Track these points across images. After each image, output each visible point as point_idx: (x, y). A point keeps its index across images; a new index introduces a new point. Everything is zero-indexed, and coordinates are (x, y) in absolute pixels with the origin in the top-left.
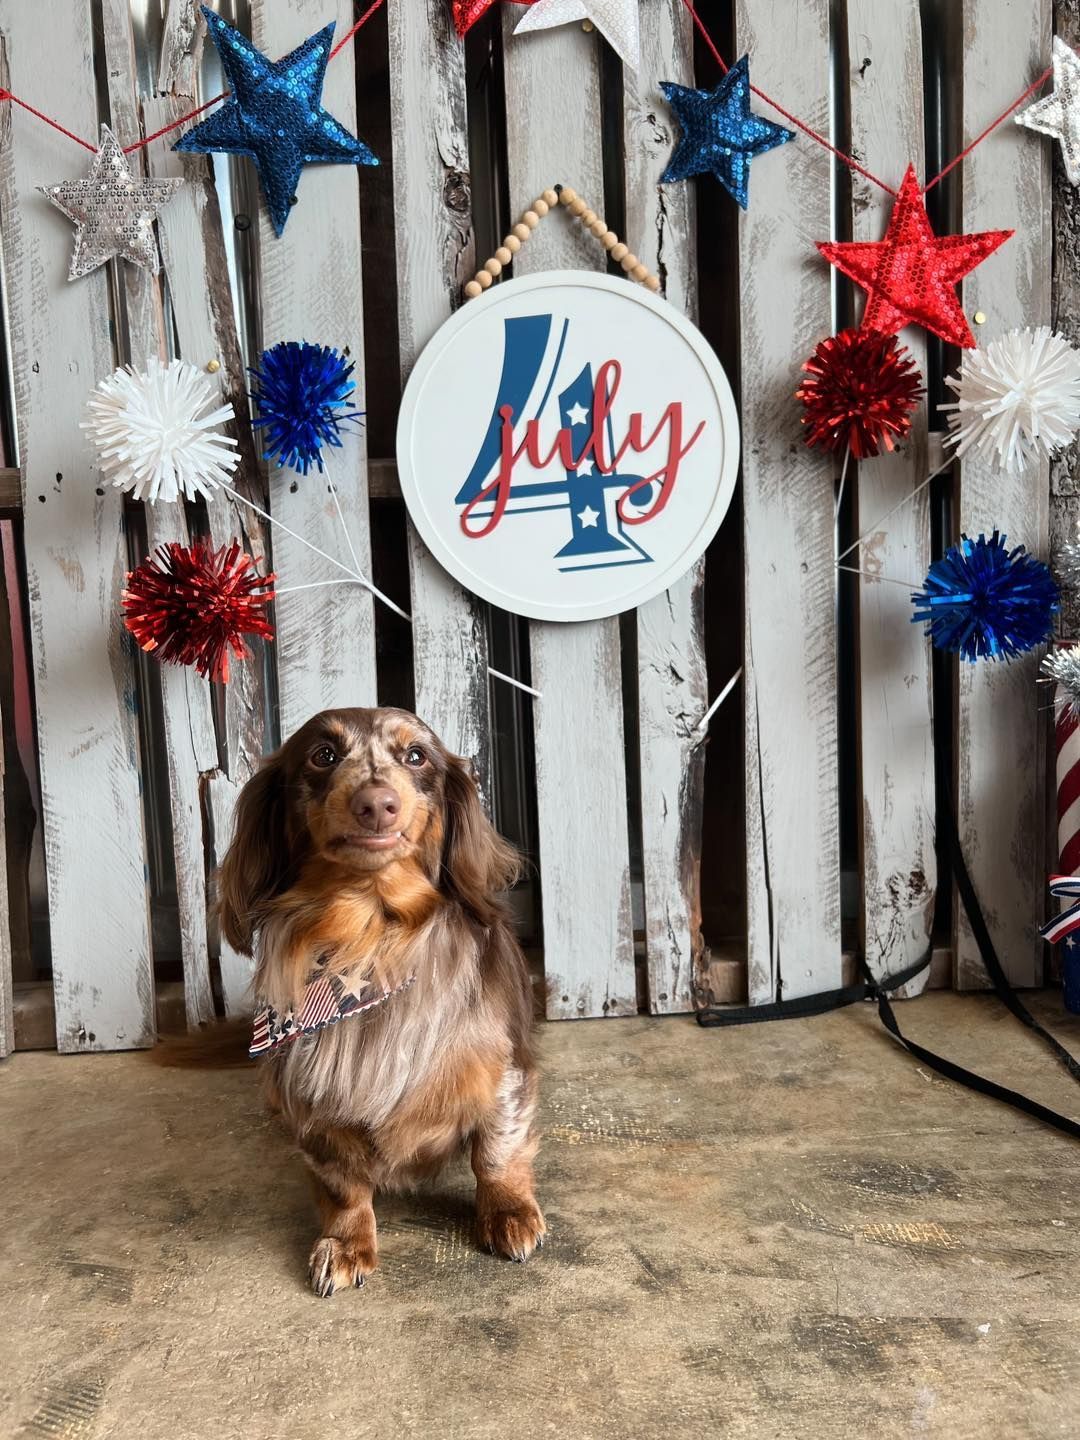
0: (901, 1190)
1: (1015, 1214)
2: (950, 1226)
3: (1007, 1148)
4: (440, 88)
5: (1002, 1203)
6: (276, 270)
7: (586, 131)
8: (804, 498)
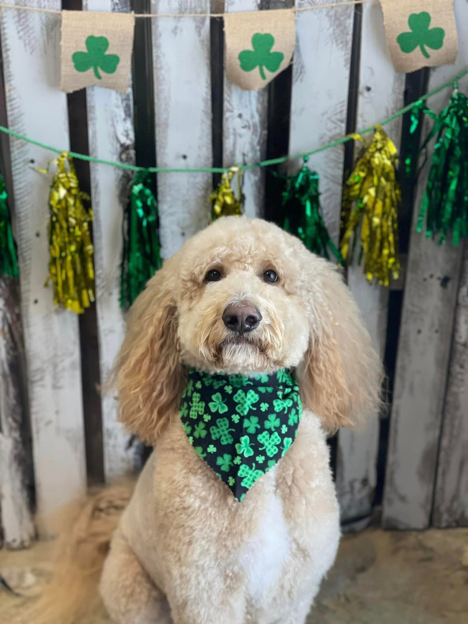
4: (117, 99)
6: (22, 195)
7: (202, 121)
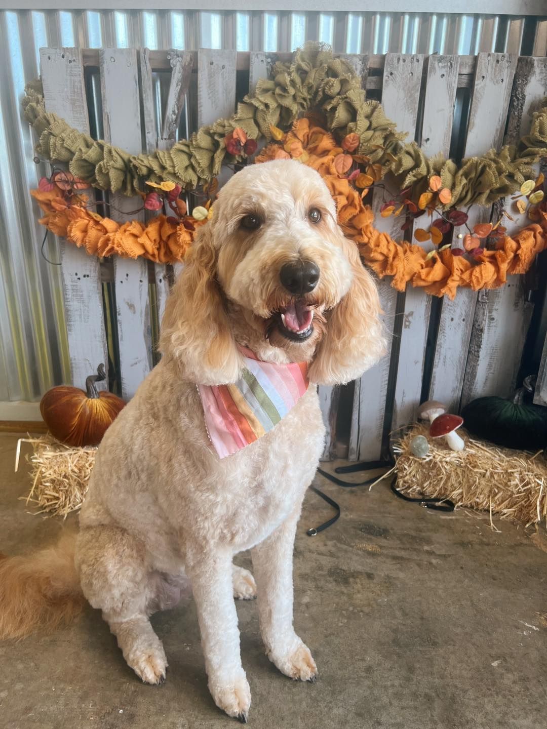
0: (372, 534)
1: (402, 546)
2: (381, 547)
3: (409, 524)
5: (399, 542)
8: (386, 297)
